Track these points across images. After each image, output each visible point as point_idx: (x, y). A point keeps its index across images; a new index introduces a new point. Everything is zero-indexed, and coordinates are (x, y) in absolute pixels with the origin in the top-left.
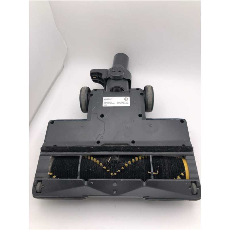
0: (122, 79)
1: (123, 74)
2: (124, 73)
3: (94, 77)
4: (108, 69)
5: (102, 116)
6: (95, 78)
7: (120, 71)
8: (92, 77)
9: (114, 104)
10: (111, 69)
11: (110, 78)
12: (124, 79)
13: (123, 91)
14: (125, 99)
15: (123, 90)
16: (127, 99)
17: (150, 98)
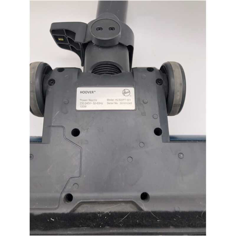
0: (116, 46)
1: (119, 36)
2: (120, 33)
3: (59, 39)
4: (87, 23)
5: (76, 133)
6: (62, 40)
7: (112, 29)
8: (56, 38)
9: (102, 104)
10: (93, 23)
11: (90, 42)
12: (120, 45)
13: (121, 72)
14: (124, 93)
15: (119, 69)
16: (129, 92)
17: (178, 93)
